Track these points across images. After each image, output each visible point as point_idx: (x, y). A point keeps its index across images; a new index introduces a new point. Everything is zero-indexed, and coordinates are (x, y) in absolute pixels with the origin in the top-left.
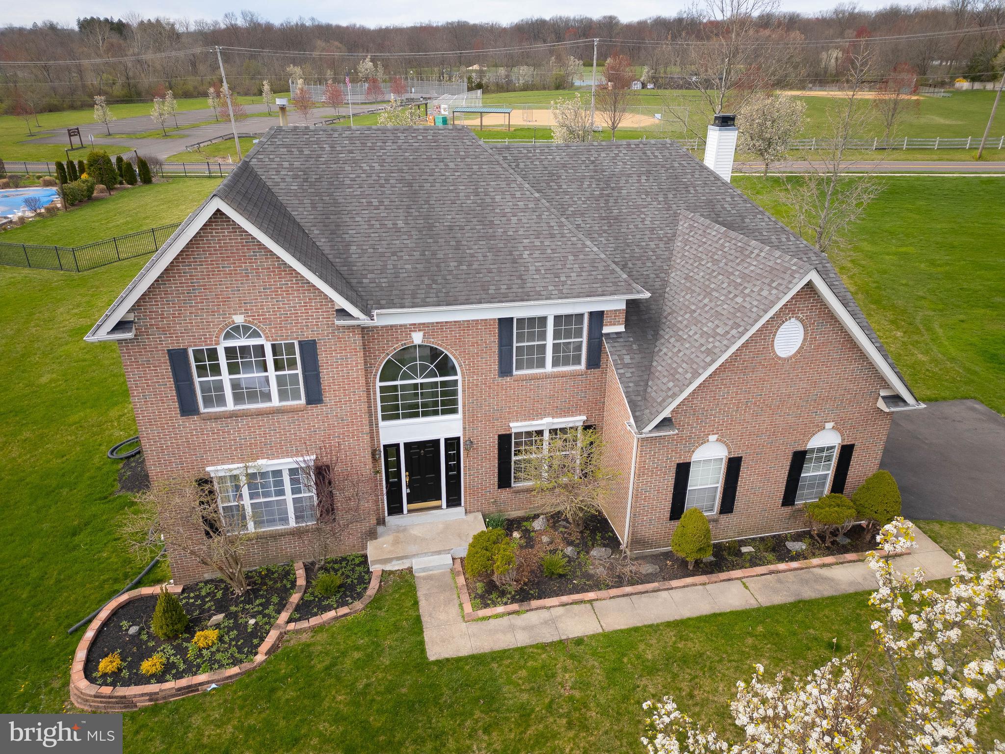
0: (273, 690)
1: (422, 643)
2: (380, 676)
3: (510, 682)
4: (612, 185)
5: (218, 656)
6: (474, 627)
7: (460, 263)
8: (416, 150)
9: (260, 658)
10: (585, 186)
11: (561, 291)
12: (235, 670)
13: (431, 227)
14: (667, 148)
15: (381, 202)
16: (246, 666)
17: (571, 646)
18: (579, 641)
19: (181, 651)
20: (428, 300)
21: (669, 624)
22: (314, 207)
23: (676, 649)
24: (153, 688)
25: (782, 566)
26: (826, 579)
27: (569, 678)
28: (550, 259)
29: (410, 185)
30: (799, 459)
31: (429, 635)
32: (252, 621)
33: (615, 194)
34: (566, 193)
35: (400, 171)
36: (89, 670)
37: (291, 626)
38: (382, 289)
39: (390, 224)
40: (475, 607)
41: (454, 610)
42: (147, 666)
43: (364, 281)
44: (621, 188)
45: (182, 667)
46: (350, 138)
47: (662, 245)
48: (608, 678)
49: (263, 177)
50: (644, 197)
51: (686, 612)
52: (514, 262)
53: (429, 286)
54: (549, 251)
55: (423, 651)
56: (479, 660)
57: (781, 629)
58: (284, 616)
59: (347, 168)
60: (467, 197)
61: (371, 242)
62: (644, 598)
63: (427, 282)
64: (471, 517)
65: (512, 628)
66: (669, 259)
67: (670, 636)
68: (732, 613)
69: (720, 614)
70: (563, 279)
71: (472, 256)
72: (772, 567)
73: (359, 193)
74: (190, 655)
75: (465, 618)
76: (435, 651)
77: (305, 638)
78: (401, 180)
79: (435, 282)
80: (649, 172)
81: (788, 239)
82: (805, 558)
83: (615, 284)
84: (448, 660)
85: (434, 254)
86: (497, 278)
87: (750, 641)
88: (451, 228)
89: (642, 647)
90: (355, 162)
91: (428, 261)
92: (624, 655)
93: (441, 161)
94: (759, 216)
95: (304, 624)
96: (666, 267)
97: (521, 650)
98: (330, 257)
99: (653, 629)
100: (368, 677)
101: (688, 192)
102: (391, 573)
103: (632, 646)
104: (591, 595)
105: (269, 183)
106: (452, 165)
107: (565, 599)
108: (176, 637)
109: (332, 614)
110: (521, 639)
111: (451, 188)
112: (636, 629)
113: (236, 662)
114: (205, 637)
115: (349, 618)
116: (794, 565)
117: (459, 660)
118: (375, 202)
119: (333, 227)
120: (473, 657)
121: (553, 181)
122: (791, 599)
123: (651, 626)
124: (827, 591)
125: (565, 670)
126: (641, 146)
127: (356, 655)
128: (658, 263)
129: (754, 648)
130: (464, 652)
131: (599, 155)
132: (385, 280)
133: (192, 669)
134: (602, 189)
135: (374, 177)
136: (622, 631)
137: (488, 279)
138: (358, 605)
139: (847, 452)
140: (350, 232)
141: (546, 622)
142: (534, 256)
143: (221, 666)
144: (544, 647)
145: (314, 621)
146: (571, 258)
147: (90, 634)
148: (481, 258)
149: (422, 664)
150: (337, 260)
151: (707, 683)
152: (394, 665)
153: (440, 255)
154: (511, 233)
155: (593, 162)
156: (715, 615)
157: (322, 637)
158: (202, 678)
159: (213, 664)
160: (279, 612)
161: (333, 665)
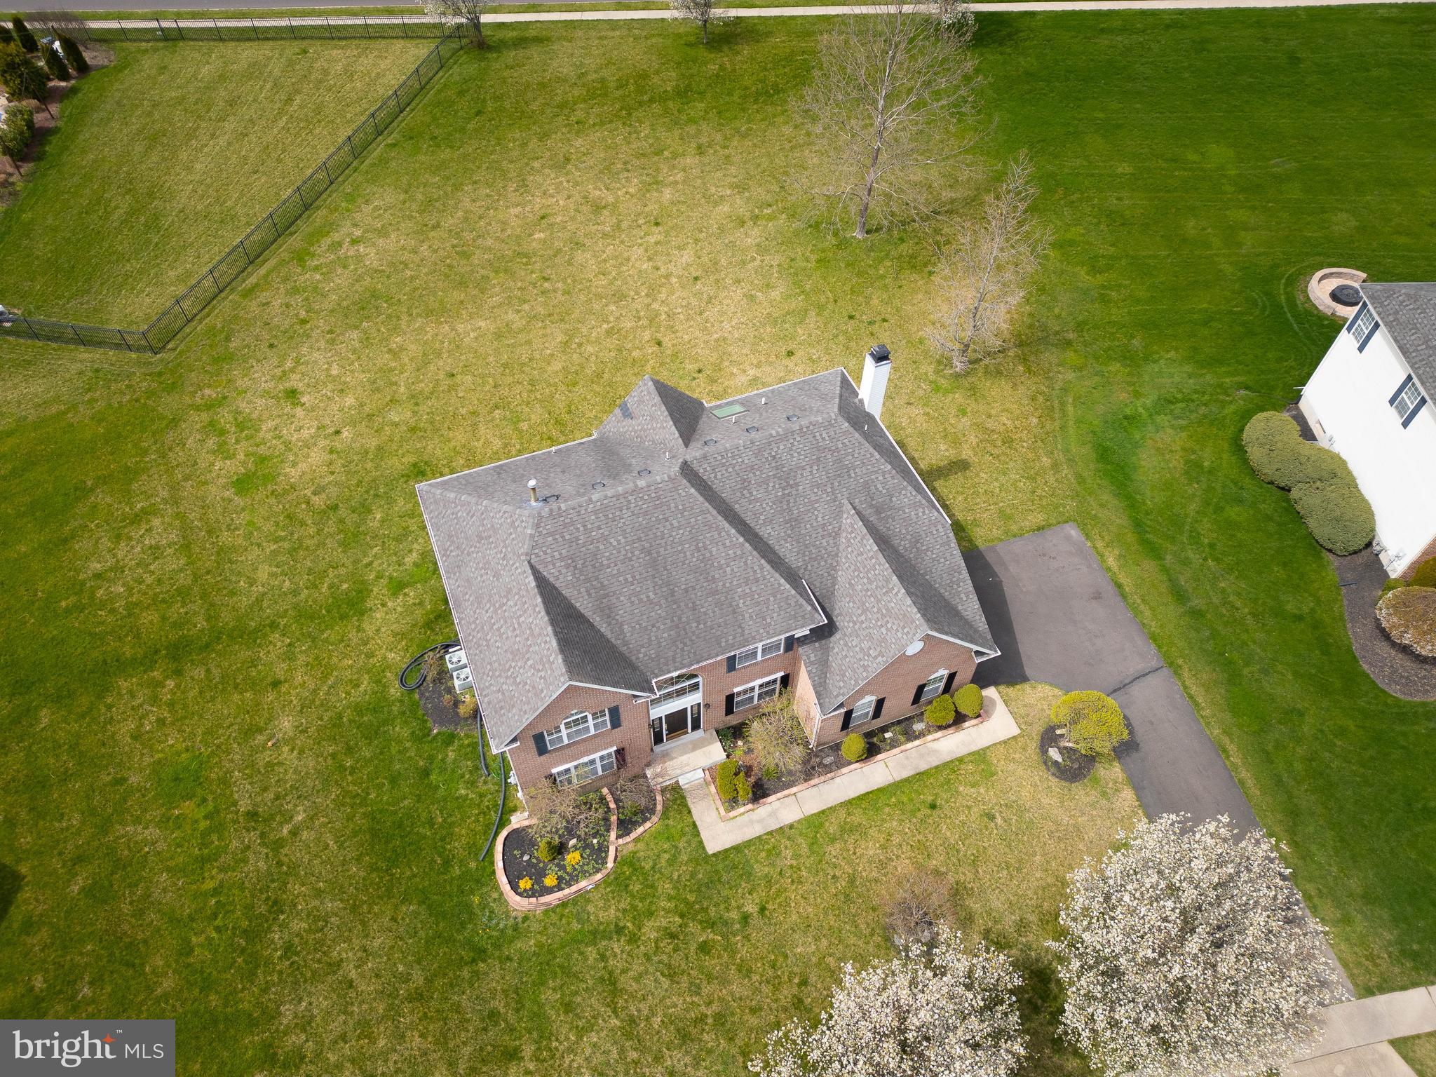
0: (627, 886)
1: (701, 842)
2: (685, 868)
3: (757, 861)
4: (792, 482)
5: (586, 868)
6: (730, 824)
7: (699, 623)
8: (646, 513)
9: (610, 864)
10: (770, 488)
11: (768, 633)
12: (599, 876)
13: (673, 593)
14: (832, 425)
15: (633, 577)
16: (605, 872)
17: (787, 830)
18: (791, 826)
19: (563, 868)
20: (685, 662)
21: (841, 805)
22: (589, 595)
23: (846, 823)
24: (559, 895)
25: (909, 745)
26: (935, 751)
27: (789, 853)
28: (758, 603)
29: (650, 554)
30: (920, 689)
31: (704, 835)
32: (595, 841)
33: (794, 493)
34: (757, 500)
35: (640, 539)
36: (515, 887)
37: (620, 841)
38: (652, 660)
39: (643, 597)
40: (728, 811)
41: (714, 813)
42: (549, 881)
43: (641, 655)
44: (797, 485)
45: (568, 878)
46: (595, 512)
47: (831, 542)
48: (810, 850)
49: (545, 573)
50: (816, 490)
51: (852, 794)
52: (734, 612)
53: (682, 650)
54: (756, 596)
55: (704, 848)
56: (737, 849)
57: (905, 799)
58: (613, 835)
59: (602, 547)
60: (692, 555)
61: (636, 619)
62: (826, 786)
63: (681, 646)
64: (708, 732)
65: (751, 822)
66: (837, 555)
67: (842, 814)
68: (878, 790)
69: (871, 792)
70: (768, 621)
71: (705, 613)
72: (903, 748)
73: (615, 572)
74: (569, 869)
75: (723, 819)
76: (712, 847)
77: (631, 847)
78: (643, 550)
79: (685, 645)
80: (818, 459)
81: (924, 513)
82: (924, 736)
83: (803, 617)
84: (719, 852)
85: (680, 619)
86: (725, 631)
87: (887, 810)
88: (686, 591)
89: (827, 824)
90: (605, 538)
91: (677, 627)
92: (817, 833)
93: (667, 520)
94: (903, 492)
95: (628, 839)
96: (835, 564)
97: (759, 838)
98: (613, 640)
99: (832, 809)
100: (678, 871)
101: (849, 476)
102: (667, 787)
103: (822, 825)
104: (794, 790)
105: (551, 579)
106: (676, 524)
107: (779, 795)
108: (554, 859)
109: (640, 830)
110: (756, 831)
111: (680, 548)
112: (823, 812)
113: (598, 871)
114: (573, 858)
115: (653, 829)
116: (917, 742)
117: (726, 850)
118: (630, 579)
119: (607, 611)
120: (733, 848)
121: (745, 488)
122: (912, 773)
123: (831, 808)
124: (935, 762)
125: (786, 848)
126: (811, 428)
127: (667, 856)
128: (829, 561)
129: (889, 815)
130: (728, 846)
131: (778, 447)
132: (652, 652)
133: (573, 879)
134: (784, 489)
135: (624, 552)
136: (815, 814)
137: (719, 633)
138: (655, 819)
139: (952, 677)
140: (621, 612)
141: (770, 815)
142: (747, 603)
143: (590, 875)
144: (770, 833)
145: (633, 835)
146: (772, 599)
147: (499, 864)
148: (712, 615)
149: (706, 858)
150: (619, 642)
151: (863, 844)
152: (690, 861)
153: (684, 619)
154: (728, 585)
155: (774, 457)
156: (868, 793)
157: (640, 846)
158: (583, 884)
159: (586, 874)
160: (608, 831)
161: (655, 864)
